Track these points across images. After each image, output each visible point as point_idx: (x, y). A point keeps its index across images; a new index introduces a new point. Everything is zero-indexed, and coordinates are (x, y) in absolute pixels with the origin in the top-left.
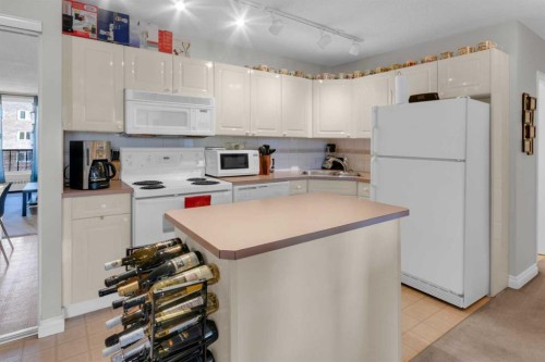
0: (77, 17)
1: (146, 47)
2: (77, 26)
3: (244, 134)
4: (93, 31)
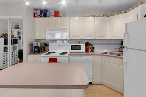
0: (36, 13)
1: (51, 17)
2: (36, 15)
3: (80, 39)
4: (39, 15)
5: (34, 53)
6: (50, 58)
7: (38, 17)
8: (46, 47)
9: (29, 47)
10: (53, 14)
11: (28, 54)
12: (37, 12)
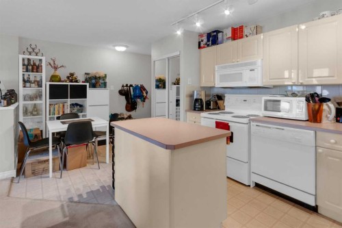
0: (202, 41)
1: (226, 42)
3: (291, 83)
4: (206, 44)
5: (195, 110)
6: (216, 122)
7: (204, 47)
8: (220, 102)
9: (188, 99)
10: (229, 34)
11: (186, 111)
12: (203, 38)
